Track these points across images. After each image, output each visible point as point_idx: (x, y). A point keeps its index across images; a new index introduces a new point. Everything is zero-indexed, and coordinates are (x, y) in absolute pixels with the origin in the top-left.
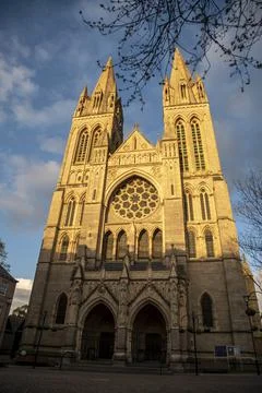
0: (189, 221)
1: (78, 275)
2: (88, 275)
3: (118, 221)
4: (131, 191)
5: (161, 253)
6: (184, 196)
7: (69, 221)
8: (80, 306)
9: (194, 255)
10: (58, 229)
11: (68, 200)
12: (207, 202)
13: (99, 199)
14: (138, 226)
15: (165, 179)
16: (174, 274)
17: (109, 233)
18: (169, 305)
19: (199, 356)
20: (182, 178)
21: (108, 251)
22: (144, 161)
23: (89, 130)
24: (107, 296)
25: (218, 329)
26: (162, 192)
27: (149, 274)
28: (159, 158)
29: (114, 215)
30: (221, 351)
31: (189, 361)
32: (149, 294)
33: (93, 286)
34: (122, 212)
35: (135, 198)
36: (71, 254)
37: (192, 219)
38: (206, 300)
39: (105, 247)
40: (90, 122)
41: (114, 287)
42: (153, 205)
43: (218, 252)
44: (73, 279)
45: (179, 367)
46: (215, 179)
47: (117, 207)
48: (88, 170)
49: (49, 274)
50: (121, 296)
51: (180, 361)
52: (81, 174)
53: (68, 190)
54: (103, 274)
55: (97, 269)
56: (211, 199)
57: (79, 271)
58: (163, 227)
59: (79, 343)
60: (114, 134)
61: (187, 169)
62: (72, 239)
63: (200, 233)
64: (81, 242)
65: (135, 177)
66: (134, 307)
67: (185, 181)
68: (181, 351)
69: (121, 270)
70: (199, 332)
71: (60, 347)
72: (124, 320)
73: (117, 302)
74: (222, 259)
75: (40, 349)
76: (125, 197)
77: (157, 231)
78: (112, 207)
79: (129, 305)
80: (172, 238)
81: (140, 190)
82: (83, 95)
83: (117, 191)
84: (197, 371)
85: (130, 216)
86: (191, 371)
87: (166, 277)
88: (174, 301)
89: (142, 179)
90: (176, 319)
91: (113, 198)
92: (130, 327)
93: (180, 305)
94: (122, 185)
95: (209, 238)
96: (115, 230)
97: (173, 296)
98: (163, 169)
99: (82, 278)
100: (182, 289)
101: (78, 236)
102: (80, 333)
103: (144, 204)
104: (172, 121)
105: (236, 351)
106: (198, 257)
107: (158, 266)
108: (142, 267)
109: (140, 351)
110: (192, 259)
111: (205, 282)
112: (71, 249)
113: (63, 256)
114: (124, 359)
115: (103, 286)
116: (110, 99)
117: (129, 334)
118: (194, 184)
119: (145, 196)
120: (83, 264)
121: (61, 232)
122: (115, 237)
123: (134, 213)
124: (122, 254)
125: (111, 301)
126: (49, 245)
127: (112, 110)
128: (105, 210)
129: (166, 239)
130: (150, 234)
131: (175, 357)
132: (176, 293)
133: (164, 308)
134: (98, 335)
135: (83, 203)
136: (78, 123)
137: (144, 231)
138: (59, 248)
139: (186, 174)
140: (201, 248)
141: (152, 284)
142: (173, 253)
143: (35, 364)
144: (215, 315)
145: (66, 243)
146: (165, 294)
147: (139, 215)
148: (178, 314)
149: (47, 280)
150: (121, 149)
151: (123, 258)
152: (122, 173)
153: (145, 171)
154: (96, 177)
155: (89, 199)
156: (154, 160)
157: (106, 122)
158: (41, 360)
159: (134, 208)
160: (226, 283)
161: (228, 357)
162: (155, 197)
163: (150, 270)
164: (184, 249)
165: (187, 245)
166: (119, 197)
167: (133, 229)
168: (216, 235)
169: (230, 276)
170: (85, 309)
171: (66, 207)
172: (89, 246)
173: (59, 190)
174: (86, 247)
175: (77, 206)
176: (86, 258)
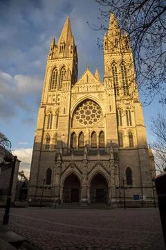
0: (120, 127)
1: (59, 158)
2: (64, 158)
3: (78, 126)
4: (86, 108)
5: (104, 144)
6: (117, 111)
7: (49, 126)
8: (61, 175)
9: (122, 146)
10: (43, 131)
11: (48, 114)
12: (130, 115)
13: (68, 114)
14: (90, 129)
15: (106, 101)
16: (112, 158)
17: (74, 133)
18: (109, 174)
19: (127, 200)
20: (116, 101)
21: (74, 144)
22: (94, 90)
23: (58, 69)
24: (75, 169)
25: (134, 186)
26: (105, 110)
27: (99, 157)
28: (102, 88)
29: (76, 123)
30: (136, 197)
31: (120, 202)
32: (99, 168)
33: (68, 164)
34: (81, 121)
35: (88, 113)
36: (52, 145)
37: (121, 125)
38: (129, 172)
39: (72, 141)
40: (59, 63)
41: (79, 165)
42: (99, 117)
43: (135, 144)
44: (56, 161)
45: (115, 205)
46: (135, 102)
47: (78, 118)
48: (59, 95)
49: (40, 157)
50: (84, 170)
51: (116, 203)
52: (55, 97)
53: (48, 107)
54: (73, 158)
55: (69, 155)
56: (132, 114)
57: (59, 156)
58: (105, 130)
59: (61, 194)
60: (73, 72)
61: (118, 95)
62: (52, 137)
63: (126, 133)
64: (58, 139)
65: (88, 100)
66: (90, 176)
67: (117, 103)
68: (116, 198)
69: (83, 155)
70: (126, 188)
71: (51, 197)
72: (85, 182)
73: (82, 173)
74: (138, 149)
75: (44, 198)
76: (82, 112)
77: (102, 132)
78: (75, 118)
79: (88, 174)
80: (110, 137)
81: (91, 108)
82: (53, 44)
83: (77, 108)
84: (125, 207)
85: (85, 123)
86: (121, 207)
87: (108, 159)
88: (112, 172)
89: (92, 101)
90: (114, 181)
91: (75, 112)
92: (89, 186)
93: (115, 174)
94: (81, 104)
95: (131, 136)
96: (77, 132)
97: (112, 170)
98: (104, 95)
99: (61, 160)
100: (117, 165)
101: (56, 135)
102: (62, 189)
103: (93, 116)
104: (109, 64)
105: (144, 197)
106: (124, 146)
107: (103, 153)
108: (95, 154)
109: (93, 198)
110: (121, 148)
111: (129, 161)
112: (51, 143)
113: (48, 146)
114: (86, 202)
115: (73, 164)
116: (70, 47)
117: (89, 190)
118: (123, 106)
119: (94, 111)
120: (61, 152)
121: (45, 133)
122: (77, 135)
123: (88, 122)
124: (81, 146)
125: (78, 172)
126: (39, 140)
127: (72, 55)
128: (71, 120)
129: (107, 138)
130: (98, 134)
131: (113, 200)
132: (113, 168)
133: (107, 175)
134: (70, 190)
135: (57, 115)
136: (50, 64)
137: (94, 132)
138: (45, 142)
139: (118, 98)
140: (126, 142)
141: (100, 163)
142: (111, 145)
143: (41, 206)
144: (134, 179)
145: (48, 139)
146: (108, 168)
147: (91, 123)
148: (114, 179)
149: (40, 160)
150: (79, 82)
151: (83, 147)
152: (80, 97)
153: (94, 96)
154: (65, 99)
155: (61, 113)
156: (99, 90)
157: (69, 63)
158: (43, 204)
159: (88, 118)
160: (140, 162)
161: (140, 200)
162: (100, 112)
164: (117, 143)
165: (119, 140)
166: (79, 111)
167: (88, 131)
168: (134, 135)
169: (142, 158)
170: (64, 177)
171: (47, 118)
172: (64, 141)
173: (42, 107)
174: (62, 143)
175: (53, 117)
176: (63, 149)
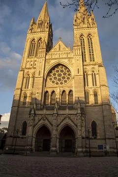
0: (86, 87)
1: (33, 112)
2: (37, 112)
3: (51, 86)
4: (57, 71)
5: (72, 101)
6: (84, 74)
7: (27, 87)
8: (34, 127)
9: (88, 103)
10: (21, 90)
11: (26, 76)
12: (95, 77)
13: (42, 75)
14: (61, 88)
15: (75, 65)
16: (79, 112)
17: (47, 92)
18: (77, 126)
19: (91, 150)
20: (83, 66)
21: (47, 101)
22: (64, 56)
23: (36, 40)
24: (47, 122)
25: (99, 138)
26: (73, 72)
27: (67, 112)
28: (72, 55)
29: (49, 83)
30: (100, 147)
31: (86, 152)
32: (67, 121)
33: (40, 117)
34: (53, 82)
35: (60, 75)
36: (28, 102)
37: (88, 86)
38: (94, 125)
39: (45, 99)
40: (36, 36)
41: (50, 118)
42: (68, 78)
43: (100, 101)
44: (30, 114)
45: (81, 154)
46: (99, 66)
47: (51, 79)
48: (36, 61)
49: (18, 111)
50: (54, 122)
51: (82, 152)
52: (32, 63)
53: (26, 71)
54: (45, 112)
55: (41, 109)
56: (97, 76)
57: (33, 110)
58: (73, 89)
59: (34, 144)
60: (48, 43)
61: (85, 61)
62: (28, 95)
63: (91, 92)
64: (33, 96)
65: (59, 65)
66: (60, 128)
67: (84, 67)
68: (82, 147)
69: (53, 110)
70: (91, 139)
71: (25, 146)
72: (55, 133)
73: (52, 125)
74: (102, 105)
75: (16, 147)
76: (55, 74)
77: (71, 91)
78: (48, 79)
79: (58, 126)
80: (78, 94)
81: (62, 71)
82: (32, 22)
83: (50, 71)
84: (90, 156)
85: (57, 84)
86: (86, 156)
87: (75, 113)
88: (79, 125)
89: (63, 65)
90: (80, 133)
91: (48, 74)
92: (58, 136)
93: (82, 127)
94: (53, 68)
95: (96, 95)
96: (50, 91)
97: (79, 122)
98: (73, 61)
99: (35, 114)
100: (83, 119)
101: (32, 94)
102: (34, 139)
103: (64, 78)
104: (78, 36)
105: (108, 147)
106: (90, 104)
107: (71, 108)
108: (64, 109)
109: (62, 147)
110: (87, 105)
111: (94, 116)
112: (28, 100)
113: (24, 103)
114: (56, 151)
115: (45, 117)
116: (46, 24)
117: (58, 140)
118: (89, 68)
119: (65, 74)
120: (35, 107)
121: (23, 92)
122: (50, 94)
123: (59, 82)
124: (53, 102)
125: (49, 124)
126: (17, 98)
127: (47, 30)
128: (45, 81)
129: (75, 95)
130: (67, 93)
131: (80, 150)
132: (80, 121)
133: (74, 127)
134: (42, 140)
135: (34, 77)
136: (30, 36)
137: (64, 91)
138: (22, 100)
139: (85, 63)
140: (92, 99)
141: (69, 116)
142: (79, 101)
143: (14, 154)
144: (98, 131)
145: (25, 97)
146: (75, 121)
147: (61, 83)
148: (81, 130)
149: (17, 114)
150: (52, 50)
151: (54, 104)
152: (53, 62)
153: (65, 62)
154: (40, 64)
155: (37, 75)
156: (69, 56)
157: (45, 36)
158: (16, 152)
159: (59, 80)
160: (103, 116)
161: (104, 150)
162: (69, 75)
163: (67, 110)
164: (84, 100)
165: (85, 98)
166: (52, 74)
167: (59, 90)
168: (99, 93)
169: (105, 113)
170: (37, 128)
171: (25, 79)
172: (37, 98)
173: (21, 71)
174: (36, 99)
175: (31, 79)
176: (36, 104)
